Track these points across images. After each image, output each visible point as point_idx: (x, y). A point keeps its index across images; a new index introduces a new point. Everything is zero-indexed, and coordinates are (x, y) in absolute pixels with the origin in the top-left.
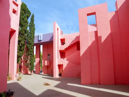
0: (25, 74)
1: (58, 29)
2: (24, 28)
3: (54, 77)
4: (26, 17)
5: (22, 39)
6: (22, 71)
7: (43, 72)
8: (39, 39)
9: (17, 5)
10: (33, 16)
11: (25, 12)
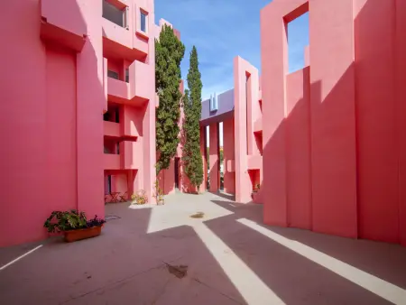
0: (188, 192)
1: (248, 75)
2: (170, 89)
3: (237, 201)
4: (174, 62)
5: (167, 114)
6: (182, 186)
7: (225, 189)
8: (212, 109)
9: (146, 39)
10: (194, 54)
11: (170, 50)
